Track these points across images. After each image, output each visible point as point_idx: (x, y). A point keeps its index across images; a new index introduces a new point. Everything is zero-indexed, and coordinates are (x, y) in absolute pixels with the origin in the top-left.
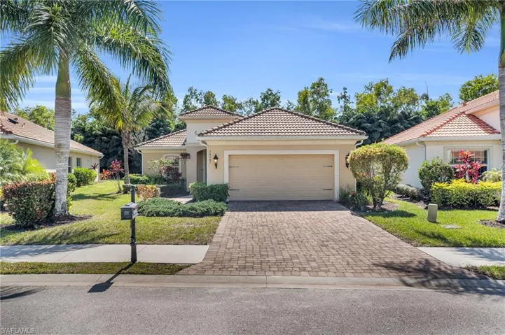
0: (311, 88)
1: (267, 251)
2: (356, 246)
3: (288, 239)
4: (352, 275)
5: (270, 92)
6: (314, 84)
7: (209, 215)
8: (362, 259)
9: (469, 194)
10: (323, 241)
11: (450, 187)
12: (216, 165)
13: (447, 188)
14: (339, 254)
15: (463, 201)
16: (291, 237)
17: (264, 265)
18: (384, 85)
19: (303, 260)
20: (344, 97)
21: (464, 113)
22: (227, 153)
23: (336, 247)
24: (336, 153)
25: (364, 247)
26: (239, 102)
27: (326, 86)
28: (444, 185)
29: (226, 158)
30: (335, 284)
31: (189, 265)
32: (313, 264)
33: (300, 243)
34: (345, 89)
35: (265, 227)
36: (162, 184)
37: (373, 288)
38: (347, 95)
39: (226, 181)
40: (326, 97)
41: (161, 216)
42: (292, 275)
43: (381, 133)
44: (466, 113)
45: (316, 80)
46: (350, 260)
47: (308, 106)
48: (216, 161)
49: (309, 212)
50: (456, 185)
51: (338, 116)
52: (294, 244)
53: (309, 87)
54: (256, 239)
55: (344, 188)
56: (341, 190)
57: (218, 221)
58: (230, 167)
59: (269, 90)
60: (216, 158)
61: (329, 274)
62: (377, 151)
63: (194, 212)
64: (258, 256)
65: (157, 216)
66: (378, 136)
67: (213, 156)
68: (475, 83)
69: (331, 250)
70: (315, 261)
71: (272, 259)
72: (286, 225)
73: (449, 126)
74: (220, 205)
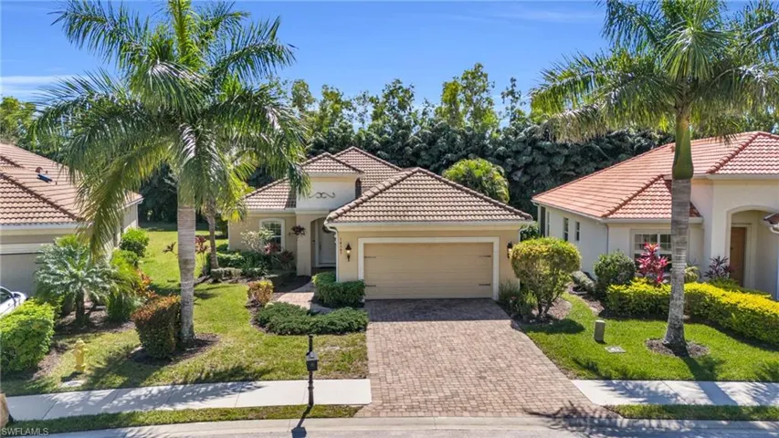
0: (463, 79)
1: (428, 387)
2: (513, 379)
3: (446, 369)
4: (506, 415)
5: (398, 85)
6: (467, 73)
7: (351, 331)
8: (517, 395)
9: (649, 300)
10: (481, 372)
11: (628, 291)
12: (349, 257)
13: (625, 292)
14: (497, 390)
15: (643, 307)
16: (449, 366)
17: (430, 405)
19: (463, 397)
20: (512, 93)
21: (662, 176)
22: (362, 242)
23: (494, 379)
24: (496, 241)
25: (520, 380)
26: (348, 99)
27: (486, 76)
28: (622, 288)
29: (361, 248)
30: (491, 425)
31: (362, 407)
32: (473, 403)
33: (458, 375)
34: (513, 80)
35: (418, 350)
36: (273, 273)
37: (522, 428)
38: (516, 89)
39: (361, 277)
40: (484, 95)
41: (296, 334)
42: (456, 416)
43: (567, 156)
44: (665, 178)
45: (471, 68)
46: (507, 398)
47: (457, 109)
48: (348, 252)
49: (463, 322)
50: (635, 289)
51: (501, 127)
52: (453, 375)
53: (460, 78)
54: (412, 369)
55: (504, 283)
56: (501, 287)
57: (364, 339)
58: (365, 257)
60: (348, 248)
61: (488, 414)
62: (544, 249)
63: (333, 327)
64: (421, 393)
65: (291, 334)
66: (562, 162)
67: (344, 246)
69: (489, 385)
70: (474, 399)
71: (434, 396)
72: (439, 345)
73: (638, 200)
74: (360, 314)
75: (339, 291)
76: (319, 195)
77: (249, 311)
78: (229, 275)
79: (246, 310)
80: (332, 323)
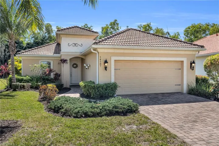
0: (110, 25)
6: (111, 23)
12: (105, 68)
18: (148, 26)
22: (113, 59)
24: (185, 60)
27: (118, 24)
29: (113, 62)
39: (113, 81)
45: (113, 21)
48: (106, 65)
53: (109, 25)
56: (188, 85)
59: (86, 25)
60: (106, 62)
67: (103, 62)
68: (192, 27)
75: (103, 89)
76: (74, 45)
77: (41, 103)
78: (24, 87)
79: (39, 102)
80: (115, 107)
